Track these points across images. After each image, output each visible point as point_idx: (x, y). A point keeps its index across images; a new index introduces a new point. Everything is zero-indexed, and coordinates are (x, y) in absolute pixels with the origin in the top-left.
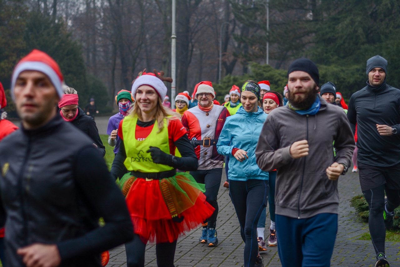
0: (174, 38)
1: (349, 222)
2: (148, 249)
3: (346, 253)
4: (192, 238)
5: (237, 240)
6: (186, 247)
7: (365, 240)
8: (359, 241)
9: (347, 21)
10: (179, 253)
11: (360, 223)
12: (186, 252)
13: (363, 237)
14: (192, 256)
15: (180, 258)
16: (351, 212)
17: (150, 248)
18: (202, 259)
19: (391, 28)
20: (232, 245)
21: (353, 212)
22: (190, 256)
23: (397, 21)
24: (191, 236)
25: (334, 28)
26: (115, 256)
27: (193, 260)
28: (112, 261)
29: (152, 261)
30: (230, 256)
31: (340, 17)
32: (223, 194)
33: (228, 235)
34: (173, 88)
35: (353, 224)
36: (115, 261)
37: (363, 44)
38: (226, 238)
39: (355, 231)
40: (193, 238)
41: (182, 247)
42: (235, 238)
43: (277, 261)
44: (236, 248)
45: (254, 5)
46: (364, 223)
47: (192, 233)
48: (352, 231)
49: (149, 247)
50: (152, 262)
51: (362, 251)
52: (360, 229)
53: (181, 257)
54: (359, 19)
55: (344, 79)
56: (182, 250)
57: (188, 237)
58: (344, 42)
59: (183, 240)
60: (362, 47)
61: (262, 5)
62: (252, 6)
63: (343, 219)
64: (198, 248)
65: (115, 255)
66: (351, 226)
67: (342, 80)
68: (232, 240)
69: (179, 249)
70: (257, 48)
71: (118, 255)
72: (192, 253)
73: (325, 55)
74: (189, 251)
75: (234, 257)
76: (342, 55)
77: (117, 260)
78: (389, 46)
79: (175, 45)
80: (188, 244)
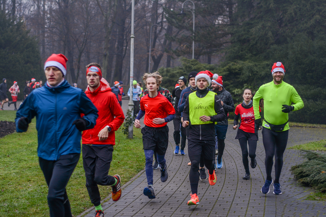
0: (132, 37)
1: (292, 186)
2: (144, 206)
3: (301, 210)
4: (175, 198)
5: (211, 199)
7: (310, 200)
8: (307, 201)
9: (259, 26)
11: (300, 187)
12: (176, 208)
13: (308, 198)
14: (182, 211)
16: (290, 178)
19: (294, 32)
20: (209, 203)
21: (291, 178)
23: (299, 27)
24: (173, 196)
25: (248, 31)
26: (121, 211)
27: (185, 215)
28: (121, 215)
30: (212, 212)
31: (253, 22)
32: (182, 163)
33: (202, 196)
34: (132, 77)
35: (296, 187)
36: (123, 215)
37: (272, 44)
38: (202, 198)
39: (299, 193)
41: (171, 204)
42: (209, 198)
43: (250, 215)
44: (214, 206)
45: (183, 11)
46: (304, 187)
47: (173, 194)
48: (297, 193)
49: (145, 205)
51: (312, 208)
52: (303, 192)
53: (174, 213)
54: (269, 24)
55: (257, 72)
56: (171, 207)
58: (256, 43)
59: (169, 199)
60: (272, 47)
61: (189, 11)
62: (182, 12)
63: (286, 184)
64: (184, 205)
66: (295, 189)
67: (255, 72)
68: (207, 200)
70: (185, 46)
71: (123, 210)
72: (181, 210)
73: (241, 52)
74: (178, 207)
75: (215, 213)
76: (254, 53)
78: (294, 46)
79: (134, 43)
80: (174, 202)
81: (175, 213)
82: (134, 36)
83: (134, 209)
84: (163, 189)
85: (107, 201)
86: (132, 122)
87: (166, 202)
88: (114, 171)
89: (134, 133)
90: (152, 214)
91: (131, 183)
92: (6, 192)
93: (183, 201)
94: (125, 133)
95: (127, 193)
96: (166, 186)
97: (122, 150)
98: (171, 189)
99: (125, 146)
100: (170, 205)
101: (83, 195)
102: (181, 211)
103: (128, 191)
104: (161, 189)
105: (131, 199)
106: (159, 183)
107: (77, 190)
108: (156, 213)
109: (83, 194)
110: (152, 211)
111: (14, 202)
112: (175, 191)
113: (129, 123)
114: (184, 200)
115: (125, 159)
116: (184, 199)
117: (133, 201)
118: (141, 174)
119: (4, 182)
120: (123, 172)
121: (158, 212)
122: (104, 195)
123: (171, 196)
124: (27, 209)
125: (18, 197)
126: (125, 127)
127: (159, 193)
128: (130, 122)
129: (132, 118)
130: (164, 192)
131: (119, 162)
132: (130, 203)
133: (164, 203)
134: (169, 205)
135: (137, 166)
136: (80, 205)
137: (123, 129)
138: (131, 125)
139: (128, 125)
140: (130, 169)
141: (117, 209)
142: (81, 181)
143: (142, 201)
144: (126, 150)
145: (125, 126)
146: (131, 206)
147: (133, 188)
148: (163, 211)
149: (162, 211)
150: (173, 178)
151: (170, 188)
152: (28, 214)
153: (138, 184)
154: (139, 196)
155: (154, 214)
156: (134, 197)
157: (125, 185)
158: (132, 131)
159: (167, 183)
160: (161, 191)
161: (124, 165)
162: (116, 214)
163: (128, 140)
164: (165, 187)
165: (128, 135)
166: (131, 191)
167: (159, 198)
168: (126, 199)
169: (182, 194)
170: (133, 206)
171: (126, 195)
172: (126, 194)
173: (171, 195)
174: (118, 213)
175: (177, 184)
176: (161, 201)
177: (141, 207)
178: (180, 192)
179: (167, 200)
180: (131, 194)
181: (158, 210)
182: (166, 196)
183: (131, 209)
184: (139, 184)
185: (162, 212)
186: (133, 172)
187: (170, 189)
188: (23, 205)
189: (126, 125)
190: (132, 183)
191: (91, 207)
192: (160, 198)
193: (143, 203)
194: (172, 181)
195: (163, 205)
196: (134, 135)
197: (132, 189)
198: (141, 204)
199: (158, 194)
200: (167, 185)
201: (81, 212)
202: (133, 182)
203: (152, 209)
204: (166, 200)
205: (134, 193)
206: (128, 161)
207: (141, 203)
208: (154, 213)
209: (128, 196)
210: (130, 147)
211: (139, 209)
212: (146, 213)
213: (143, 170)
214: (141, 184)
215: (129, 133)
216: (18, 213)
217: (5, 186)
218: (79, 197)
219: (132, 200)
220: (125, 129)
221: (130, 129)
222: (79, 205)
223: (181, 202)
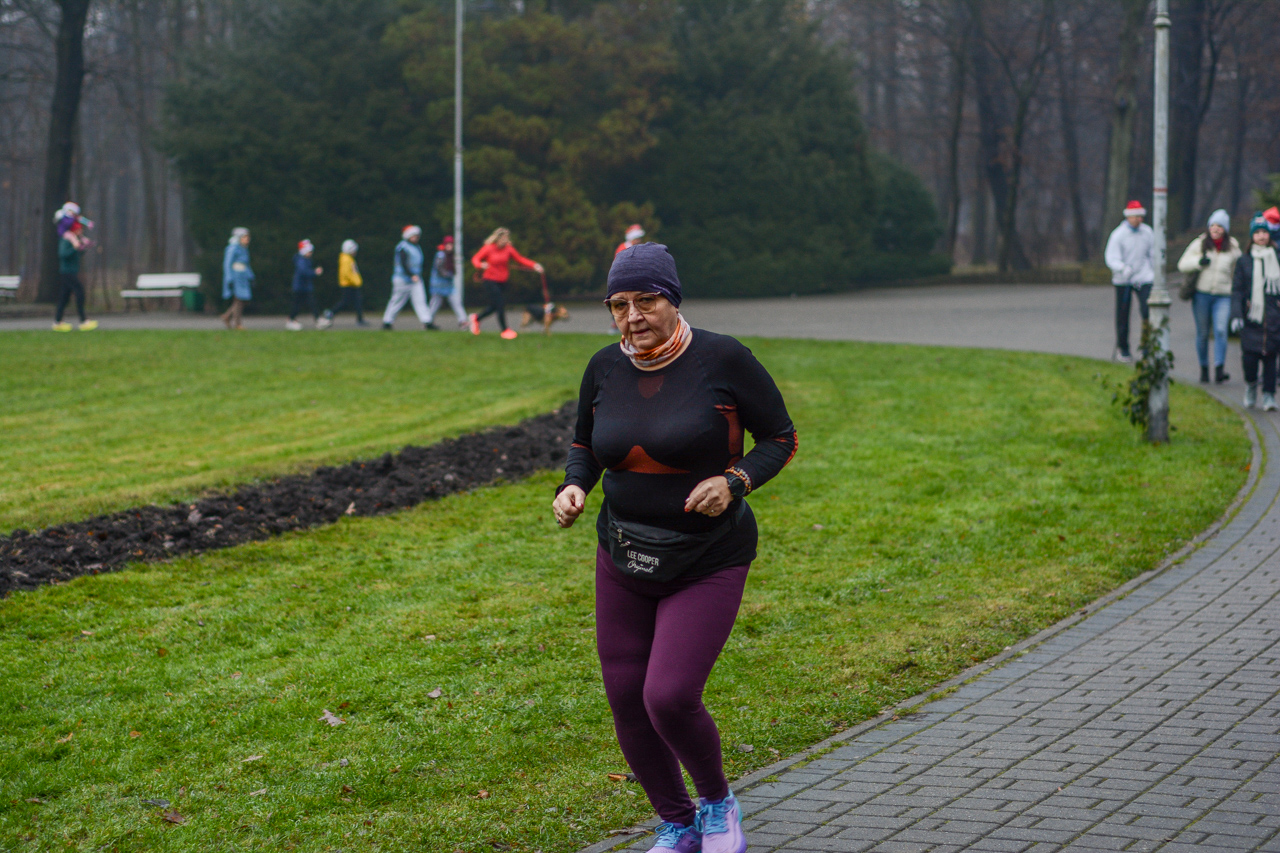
0: (1162, 26)
2: (1089, 720)
4: (1235, 688)
6: (1218, 717)
10: (1196, 735)
12: (1219, 733)
14: (1238, 746)
15: (1198, 753)
17: (1095, 717)
18: (1273, 759)
22: (1232, 747)
24: (1231, 678)
26: (981, 740)
27: (1244, 762)
28: (973, 757)
29: (1106, 760)
34: (1160, 190)
36: (983, 755)
40: (1240, 688)
41: (1204, 716)
47: (1235, 672)
49: (1093, 715)
50: (1106, 764)
53: (1200, 751)
56: (1202, 725)
57: (1222, 684)
59: (1205, 692)
64: (1258, 721)
65: (982, 736)
69: (1195, 722)
71: (992, 737)
72: (1239, 738)
74: (1229, 729)
77: (990, 753)
79: (1167, 51)
80: (1223, 708)
81: (1206, 752)
82: (1167, 21)
83: (1042, 733)
84: (1201, 649)
85: (941, 698)
86: (1162, 375)
87: (1190, 704)
88: (1024, 575)
89: (1173, 419)
90: (1107, 752)
91: (1076, 624)
92: (554, 654)
93: (1265, 702)
94: (1134, 421)
95: (1040, 666)
96: (1219, 637)
97: (1101, 487)
98: (1235, 651)
99: (1123, 473)
100: (1199, 718)
101: (848, 671)
102: (1238, 742)
103: (1050, 658)
104: (1189, 652)
105: (1047, 692)
106: (1196, 626)
107: (834, 648)
108: (1125, 748)
109: (851, 664)
110: (1114, 742)
111: (566, 693)
112: (1249, 661)
113: (1152, 377)
114: (1270, 699)
115: (1098, 524)
116: (1269, 695)
117: (1050, 700)
118: (1136, 588)
119: (569, 613)
120: (1059, 580)
121: (1135, 745)
122: (939, 673)
123: (1219, 682)
124: (600, 721)
125: (589, 674)
126: (1136, 395)
127: (1174, 666)
128: (1156, 376)
129: (1164, 358)
130: (1201, 664)
131: (1062, 539)
132: (1033, 706)
133: (1179, 710)
134: (1194, 718)
135: (1134, 551)
136: (823, 711)
137: (1127, 402)
138: (1158, 388)
139: (1146, 385)
140: (1094, 565)
141: (970, 729)
142: (865, 615)
143: (1088, 699)
144: (1117, 489)
145: (1135, 391)
146: (1032, 721)
147: (1077, 642)
148: (1158, 744)
149: (1155, 741)
150: (1266, 602)
151: (1230, 646)
152: (596, 744)
153: (1104, 627)
154: (1087, 679)
155: (1116, 753)
156: (1064, 680)
157: (1048, 631)
158: (1165, 412)
159: (1231, 626)
160: (1187, 659)
161: (1081, 551)
162: (954, 749)
163: (1144, 448)
164: (1214, 640)
165: (1146, 430)
166: (1061, 656)
167: (1166, 686)
168: (1028, 688)
169: (1272, 674)
170: (1040, 720)
171: (1034, 671)
172: (1035, 667)
173: (1220, 677)
174: (967, 747)
175: (1269, 632)
176: (1168, 701)
177: (1072, 724)
178: (1268, 663)
179: (1198, 697)
180: (1058, 668)
181: (1139, 738)
182: (1201, 678)
183: (1028, 730)
184: (1108, 630)
185: (1153, 747)
186: (1101, 580)
187: (1230, 652)
188: (596, 706)
189: (1139, 386)
190: (1081, 625)
191: (865, 720)
192: (1168, 689)
193: (1089, 705)
194: (1254, 616)
195: (1167, 720)
196: (1174, 429)
197: (1067, 649)
198: (1081, 710)
199: (1167, 670)
200: (1226, 633)
201: (817, 740)
202: (1087, 621)
203: (1114, 733)
204: (1193, 696)
205: (1072, 667)
206: (1104, 531)
207: (1080, 707)
208: (1114, 750)
209: (1039, 676)
210: (1140, 475)
211: (1062, 732)
212: (1082, 750)
213: (1151, 569)
214: (1117, 629)
215: (1151, 418)
216: (560, 740)
217: (563, 630)
218: (833, 677)
219: (1047, 695)
220: (1134, 405)
221: (1156, 403)
222: (818, 709)
223: (1254, 704)
